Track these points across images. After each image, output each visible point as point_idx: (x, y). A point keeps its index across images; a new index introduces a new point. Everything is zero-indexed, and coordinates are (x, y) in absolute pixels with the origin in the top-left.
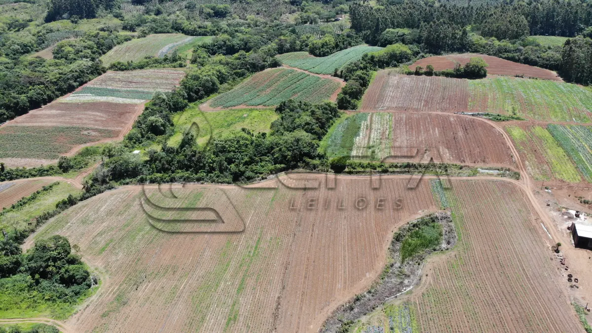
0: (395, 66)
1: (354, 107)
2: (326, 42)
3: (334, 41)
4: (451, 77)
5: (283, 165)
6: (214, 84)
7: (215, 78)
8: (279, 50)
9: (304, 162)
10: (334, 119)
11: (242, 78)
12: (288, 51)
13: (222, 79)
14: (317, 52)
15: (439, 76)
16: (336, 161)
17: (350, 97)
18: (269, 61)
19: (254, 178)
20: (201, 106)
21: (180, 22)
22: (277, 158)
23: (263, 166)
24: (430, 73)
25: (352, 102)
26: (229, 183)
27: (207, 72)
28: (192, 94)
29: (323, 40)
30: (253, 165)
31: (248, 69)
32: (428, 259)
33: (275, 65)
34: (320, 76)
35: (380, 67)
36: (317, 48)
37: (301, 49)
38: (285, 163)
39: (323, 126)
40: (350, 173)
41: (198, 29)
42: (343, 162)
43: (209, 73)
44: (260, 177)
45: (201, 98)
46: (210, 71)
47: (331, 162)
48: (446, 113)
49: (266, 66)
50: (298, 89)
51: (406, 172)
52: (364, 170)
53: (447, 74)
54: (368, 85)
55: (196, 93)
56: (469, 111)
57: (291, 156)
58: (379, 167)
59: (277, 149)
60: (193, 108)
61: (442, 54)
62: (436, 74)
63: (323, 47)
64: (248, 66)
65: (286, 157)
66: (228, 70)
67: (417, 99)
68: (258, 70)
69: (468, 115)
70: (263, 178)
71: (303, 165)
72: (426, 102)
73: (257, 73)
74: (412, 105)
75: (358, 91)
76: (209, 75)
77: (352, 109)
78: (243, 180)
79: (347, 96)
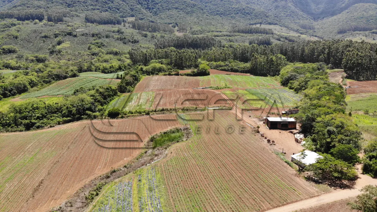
0: (157, 74)
2: (112, 66)
3: (118, 66)
4: (190, 76)
5: (69, 118)
6: (25, 86)
7: (27, 84)
9: (87, 114)
10: (115, 96)
11: (49, 84)
12: (86, 71)
13: (33, 84)
14: (106, 71)
15: (183, 75)
16: (111, 110)
17: (126, 86)
18: (70, 74)
19: (43, 127)
20: (13, 99)
21: (9, 62)
22: (65, 113)
23: (52, 120)
24: (177, 74)
25: (128, 88)
26: (21, 131)
27: (20, 79)
28: (6, 92)
29: (110, 65)
30: (44, 120)
31: (53, 79)
32: (173, 146)
33: (74, 76)
34: (107, 79)
35: (147, 75)
36: (107, 69)
37: (96, 71)
38: (71, 117)
39: (105, 98)
40: (122, 117)
41: (22, 66)
42: (117, 111)
43: (22, 79)
44: (49, 126)
45: (14, 95)
46: (22, 78)
47: (108, 113)
48: (187, 89)
49: (68, 77)
50: (90, 85)
51: (162, 113)
52: (133, 115)
53: (188, 75)
54: (139, 81)
55: (10, 91)
56: (200, 87)
57: (76, 110)
58: (143, 112)
59: (65, 107)
60: (6, 100)
61: (185, 69)
62: (181, 75)
63: (110, 68)
64: (53, 76)
65: (71, 111)
66: (38, 79)
67: (170, 85)
68: (62, 79)
69: (200, 89)
70: (51, 127)
71: (85, 117)
72: (175, 86)
73: (61, 81)
74: (167, 88)
75: (132, 82)
76: (21, 80)
77: (128, 92)
78: (33, 129)
79: (124, 85)
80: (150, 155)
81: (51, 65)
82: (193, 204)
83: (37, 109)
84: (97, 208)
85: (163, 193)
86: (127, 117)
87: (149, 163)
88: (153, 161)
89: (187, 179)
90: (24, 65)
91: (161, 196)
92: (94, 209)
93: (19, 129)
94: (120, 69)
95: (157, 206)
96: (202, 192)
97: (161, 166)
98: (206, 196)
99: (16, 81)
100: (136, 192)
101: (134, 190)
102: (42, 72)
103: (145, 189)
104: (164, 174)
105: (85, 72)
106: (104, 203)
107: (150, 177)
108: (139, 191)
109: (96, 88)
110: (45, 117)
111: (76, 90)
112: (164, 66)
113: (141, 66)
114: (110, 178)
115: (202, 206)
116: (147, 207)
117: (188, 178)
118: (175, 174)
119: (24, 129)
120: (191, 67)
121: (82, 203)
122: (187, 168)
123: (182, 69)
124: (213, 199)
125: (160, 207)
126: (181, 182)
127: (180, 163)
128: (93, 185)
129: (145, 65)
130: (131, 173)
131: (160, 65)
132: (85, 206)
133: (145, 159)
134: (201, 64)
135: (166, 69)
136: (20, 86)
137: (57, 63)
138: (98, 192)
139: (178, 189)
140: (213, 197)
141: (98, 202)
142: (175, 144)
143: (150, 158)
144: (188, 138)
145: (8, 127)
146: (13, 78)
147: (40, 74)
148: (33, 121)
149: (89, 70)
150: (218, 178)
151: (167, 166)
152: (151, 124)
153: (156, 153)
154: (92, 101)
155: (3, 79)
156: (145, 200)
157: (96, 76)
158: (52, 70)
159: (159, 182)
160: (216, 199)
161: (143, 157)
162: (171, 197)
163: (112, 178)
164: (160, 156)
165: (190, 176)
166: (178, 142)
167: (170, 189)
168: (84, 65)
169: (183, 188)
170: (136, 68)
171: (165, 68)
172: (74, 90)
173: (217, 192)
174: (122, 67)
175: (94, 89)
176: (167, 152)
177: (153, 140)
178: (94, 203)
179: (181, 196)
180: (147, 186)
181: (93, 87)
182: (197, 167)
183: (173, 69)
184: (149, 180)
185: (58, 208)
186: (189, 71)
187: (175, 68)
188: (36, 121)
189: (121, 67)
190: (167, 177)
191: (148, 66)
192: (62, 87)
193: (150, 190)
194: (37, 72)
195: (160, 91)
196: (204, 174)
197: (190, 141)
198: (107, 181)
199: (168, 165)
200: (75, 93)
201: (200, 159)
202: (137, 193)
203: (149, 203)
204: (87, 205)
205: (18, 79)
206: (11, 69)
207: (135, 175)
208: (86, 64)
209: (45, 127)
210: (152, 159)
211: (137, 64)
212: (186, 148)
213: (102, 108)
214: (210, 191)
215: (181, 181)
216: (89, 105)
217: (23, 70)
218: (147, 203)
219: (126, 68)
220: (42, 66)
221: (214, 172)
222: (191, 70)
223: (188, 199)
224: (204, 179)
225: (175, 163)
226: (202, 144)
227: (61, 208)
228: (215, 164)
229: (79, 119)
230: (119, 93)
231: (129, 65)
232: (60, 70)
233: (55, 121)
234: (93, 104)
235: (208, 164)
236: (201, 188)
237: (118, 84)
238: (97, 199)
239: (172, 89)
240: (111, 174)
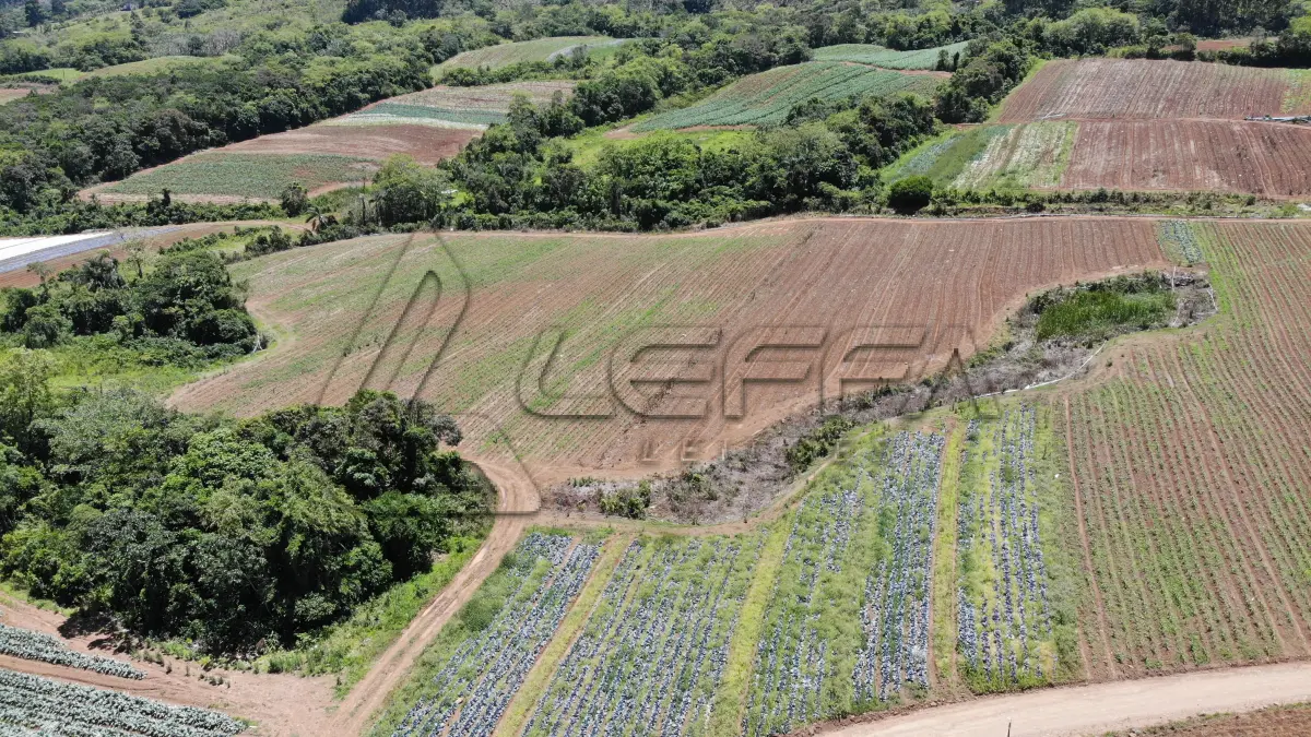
0: (1099, 52)
1: (978, 118)
2: (928, 21)
3: (949, 20)
4: (1242, 64)
5: (763, 203)
6: (647, 92)
7: (653, 84)
8: (811, 38)
9: (821, 194)
10: (922, 136)
11: (715, 86)
12: (834, 41)
13: (669, 85)
14: (904, 40)
15: (1212, 61)
16: (903, 185)
17: (969, 95)
18: (783, 51)
19: (688, 224)
20: (611, 133)
21: (606, 12)
22: (752, 187)
23: (714, 205)
24: (1187, 56)
25: (974, 103)
26: (627, 230)
27: (635, 66)
28: (595, 107)
29: (921, 18)
30: (691, 204)
31: (730, 68)
32: (1122, 339)
33: (795, 58)
34: (903, 72)
35: (1056, 54)
36: (905, 33)
37: (868, 41)
38: (769, 200)
39: (886, 139)
40: (938, 213)
41: (642, 24)
42: (921, 187)
43: (639, 68)
44: (704, 221)
45: (614, 118)
46: (641, 64)
47: (890, 192)
48: (1222, 120)
49: (775, 62)
50: (841, 94)
51: (1093, 209)
52: (977, 206)
53: (1234, 59)
54: (1021, 79)
55: (605, 106)
56: (1283, 114)
57: (787, 178)
58: (1019, 200)
59: (755, 166)
60: (592, 134)
61: (1225, 36)
62: (1203, 58)
63: (919, 30)
64: (731, 60)
65: (773, 180)
66: (685, 68)
67: (1147, 97)
68: (755, 71)
69: (1281, 121)
70: (710, 226)
71: (815, 201)
72: (1171, 102)
73: (751, 77)
74: (1132, 108)
75: (992, 81)
76: (638, 72)
77: (972, 121)
78: (661, 228)
79: (962, 91)
80: (1024, 359)
81: (726, 21)
82: (1167, 563)
83: (676, 167)
84: (819, 492)
85: (1053, 499)
86: (956, 214)
87: (1016, 387)
88: (1030, 383)
89: (1158, 472)
90: (648, 22)
91: (1041, 504)
92: (809, 494)
93: (623, 224)
94: (955, 31)
95: (1025, 535)
96: (1214, 529)
97: (1058, 405)
98: (1228, 546)
99: (623, 74)
100: (952, 472)
101: (949, 464)
102: (699, 44)
103: (988, 470)
104: (1068, 435)
105: (832, 44)
106: (842, 484)
107: (1010, 435)
108: (965, 473)
109: (860, 103)
110: (696, 193)
111: (794, 108)
112: (1132, 19)
113: (1035, 21)
114: (871, 410)
115: (1203, 575)
116: (987, 531)
117: (1161, 467)
118: (1114, 443)
119: (635, 225)
120: (1254, 25)
121: (776, 466)
122: (1165, 430)
123: (1212, 33)
124: (1255, 562)
125: (1035, 541)
126: (1132, 475)
127: (1137, 408)
128: (813, 422)
129: (1054, 16)
130: (945, 409)
131: (1117, 15)
132: (784, 478)
133: (1003, 368)
134: (1300, 16)
135: (1141, 32)
136: (632, 88)
137: (746, 13)
138: (826, 445)
139: (1116, 500)
140: (1256, 554)
141: (823, 474)
142: (1133, 334)
143: (1019, 368)
144: (1191, 317)
145: (594, 214)
146: (614, 62)
147: (692, 53)
148: (661, 203)
149: (846, 37)
150: (1293, 490)
151: (1083, 410)
152: (1041, 250)
153: (1048, 355)
154: (844, 147)
155: (587, 67)
156: (981, 506)
157: (865, 60)
158: (729, 37)
159: (1044, 459)
160: (1266, 564)
161: (994, 361)
162: (1080, 518)
163: (876, 411)
164: (1062, 368)
165: (1173, 460)
166: (1145, 327)
167: (1082, 491)
168: (829, 18)
169: (1136, 496)
170: (1015, 26)
171: (1136, 31)
172: (790, 107)
173: (1278, 542)
174: (964, 23)
175: (853, 107)
176: (1090, 358)
177: (1041, 308)
178: (812, 477)
179: (1124, 524)
180: (993, 463)
181: (850, 97)
182: (1210, 432)
183: (1173, 31)
184: (1005, 443)
185: (706, 467)
186: (1241, 44)
187: (1182, 27)
188: (669, 205)
189: (960, 25)
190: (1075, 447)
191: (1065, 18)
192: (754, 98)
193: (1007, 476)
194: (683, 44)
195: (1101, 120)
196: (1234, 465)
197: (1198, 333)
198: (858, 418)
199: (1088, 408)
200: (790, 118)
201: (1228, 406)
202: (958, 476)
203: (997, 518)
204: (788, 477)
205: (628, 67)
206: (609, 35)
207: (956, 416)
208: (837, 16)
209: (695, 226)
210: (1028, 376)
211: (1022, 11)
212: (1173, 355)
213: (873, 173)
214: (1246, 530)
215: (1130, 471)
216: (831, 162)
217: (645, 40)
218: (988, 516)
219: (978, 28)
220: (701, 25)
221: (1280, 466)
222: (1253, 39)
223: (1150, 542)
224: (1230, 483)
225: (1121, 403)
226: (1251, 351)
227: (713, 467)
228: (1290, 435)
229: (795, 208)
230: (937, 124)
231: (989, 16)
232: (753, 38)
233: (723, 209)
234: (843, 157)
235: (1262, 430)
236: (1211, 512)
237: (938, 89)
238: (822, 466)
239: (1153, 114)
240: (874, 398)
